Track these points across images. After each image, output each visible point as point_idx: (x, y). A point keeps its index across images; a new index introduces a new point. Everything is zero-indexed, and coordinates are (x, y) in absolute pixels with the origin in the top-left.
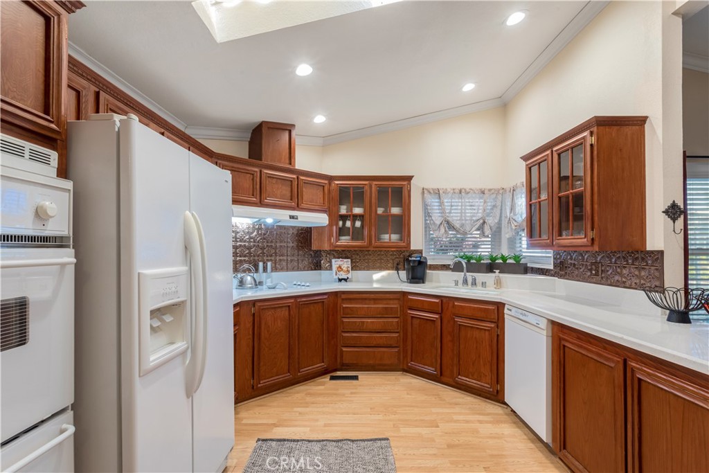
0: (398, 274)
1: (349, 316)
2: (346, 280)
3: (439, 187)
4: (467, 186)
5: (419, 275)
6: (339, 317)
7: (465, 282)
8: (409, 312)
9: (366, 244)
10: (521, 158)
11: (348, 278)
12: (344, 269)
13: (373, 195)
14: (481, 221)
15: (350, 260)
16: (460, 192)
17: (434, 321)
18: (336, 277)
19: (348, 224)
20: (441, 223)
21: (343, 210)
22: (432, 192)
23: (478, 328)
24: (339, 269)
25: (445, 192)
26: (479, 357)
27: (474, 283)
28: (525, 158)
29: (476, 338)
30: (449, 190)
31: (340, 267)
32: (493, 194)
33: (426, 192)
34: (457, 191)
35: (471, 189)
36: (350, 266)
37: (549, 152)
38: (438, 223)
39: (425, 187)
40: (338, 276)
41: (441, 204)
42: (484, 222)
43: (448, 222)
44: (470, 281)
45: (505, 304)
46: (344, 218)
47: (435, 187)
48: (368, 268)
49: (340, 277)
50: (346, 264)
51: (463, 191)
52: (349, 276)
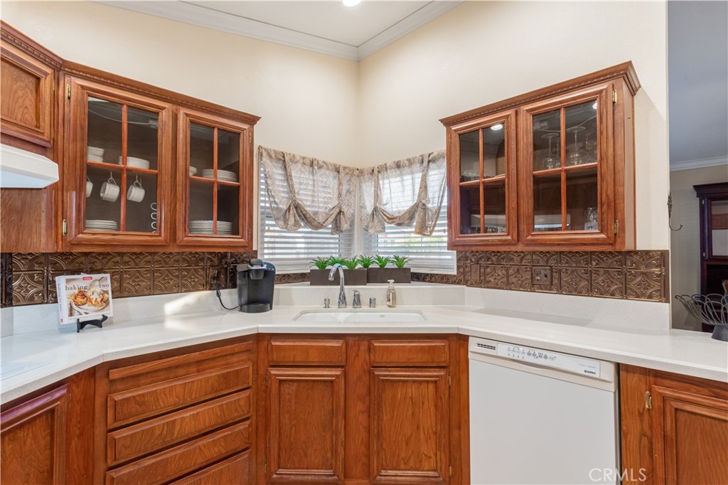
0: (219, 295)
1: (131, 420)
2: (97, 323)
3: (284, 151)
4: (321, 157)
5: (263, 295)
6: (99, 431)
7: (342, 300)
8: (272, 372)
9: (162, 238)
10: (442, 121)
11: (105, 318)
12: (94, 297)
13: (181, 136)
14: (338, 210)
15: (108, 276)
16: (312, 164)
17: (332, 381)
18: (73, 320)
19: (111, 191)
20: (289, 209)
21: (95, 156)
22: (273, 156)
23: (414, 381)
24: (79, 299)
25: (293, 160)
26: (418, 428)
27: (357, 301)
28: (448, 122)
29: (412, 398)
30: (298, 158)
31: (82, 294)
32: (347, 174)
33: (264, 154)
34: (308, 162)
35: (324, 162)
36: (109, 289)
37: (511, 112)
38: (284, 207)
39: (264, 146)
40: (76, 316)
41: (288, 177)
42: (340, 212)
43: (297, 207)
44: (350, 299)
45: (468, 336)
46: (99, 175)
47: (280, 148)
48: (152, 290)
49: (83, 318)
50: (99, 284)
51: (315, 162)
52: (109, 312)
